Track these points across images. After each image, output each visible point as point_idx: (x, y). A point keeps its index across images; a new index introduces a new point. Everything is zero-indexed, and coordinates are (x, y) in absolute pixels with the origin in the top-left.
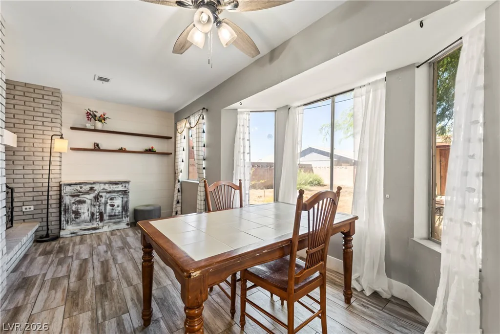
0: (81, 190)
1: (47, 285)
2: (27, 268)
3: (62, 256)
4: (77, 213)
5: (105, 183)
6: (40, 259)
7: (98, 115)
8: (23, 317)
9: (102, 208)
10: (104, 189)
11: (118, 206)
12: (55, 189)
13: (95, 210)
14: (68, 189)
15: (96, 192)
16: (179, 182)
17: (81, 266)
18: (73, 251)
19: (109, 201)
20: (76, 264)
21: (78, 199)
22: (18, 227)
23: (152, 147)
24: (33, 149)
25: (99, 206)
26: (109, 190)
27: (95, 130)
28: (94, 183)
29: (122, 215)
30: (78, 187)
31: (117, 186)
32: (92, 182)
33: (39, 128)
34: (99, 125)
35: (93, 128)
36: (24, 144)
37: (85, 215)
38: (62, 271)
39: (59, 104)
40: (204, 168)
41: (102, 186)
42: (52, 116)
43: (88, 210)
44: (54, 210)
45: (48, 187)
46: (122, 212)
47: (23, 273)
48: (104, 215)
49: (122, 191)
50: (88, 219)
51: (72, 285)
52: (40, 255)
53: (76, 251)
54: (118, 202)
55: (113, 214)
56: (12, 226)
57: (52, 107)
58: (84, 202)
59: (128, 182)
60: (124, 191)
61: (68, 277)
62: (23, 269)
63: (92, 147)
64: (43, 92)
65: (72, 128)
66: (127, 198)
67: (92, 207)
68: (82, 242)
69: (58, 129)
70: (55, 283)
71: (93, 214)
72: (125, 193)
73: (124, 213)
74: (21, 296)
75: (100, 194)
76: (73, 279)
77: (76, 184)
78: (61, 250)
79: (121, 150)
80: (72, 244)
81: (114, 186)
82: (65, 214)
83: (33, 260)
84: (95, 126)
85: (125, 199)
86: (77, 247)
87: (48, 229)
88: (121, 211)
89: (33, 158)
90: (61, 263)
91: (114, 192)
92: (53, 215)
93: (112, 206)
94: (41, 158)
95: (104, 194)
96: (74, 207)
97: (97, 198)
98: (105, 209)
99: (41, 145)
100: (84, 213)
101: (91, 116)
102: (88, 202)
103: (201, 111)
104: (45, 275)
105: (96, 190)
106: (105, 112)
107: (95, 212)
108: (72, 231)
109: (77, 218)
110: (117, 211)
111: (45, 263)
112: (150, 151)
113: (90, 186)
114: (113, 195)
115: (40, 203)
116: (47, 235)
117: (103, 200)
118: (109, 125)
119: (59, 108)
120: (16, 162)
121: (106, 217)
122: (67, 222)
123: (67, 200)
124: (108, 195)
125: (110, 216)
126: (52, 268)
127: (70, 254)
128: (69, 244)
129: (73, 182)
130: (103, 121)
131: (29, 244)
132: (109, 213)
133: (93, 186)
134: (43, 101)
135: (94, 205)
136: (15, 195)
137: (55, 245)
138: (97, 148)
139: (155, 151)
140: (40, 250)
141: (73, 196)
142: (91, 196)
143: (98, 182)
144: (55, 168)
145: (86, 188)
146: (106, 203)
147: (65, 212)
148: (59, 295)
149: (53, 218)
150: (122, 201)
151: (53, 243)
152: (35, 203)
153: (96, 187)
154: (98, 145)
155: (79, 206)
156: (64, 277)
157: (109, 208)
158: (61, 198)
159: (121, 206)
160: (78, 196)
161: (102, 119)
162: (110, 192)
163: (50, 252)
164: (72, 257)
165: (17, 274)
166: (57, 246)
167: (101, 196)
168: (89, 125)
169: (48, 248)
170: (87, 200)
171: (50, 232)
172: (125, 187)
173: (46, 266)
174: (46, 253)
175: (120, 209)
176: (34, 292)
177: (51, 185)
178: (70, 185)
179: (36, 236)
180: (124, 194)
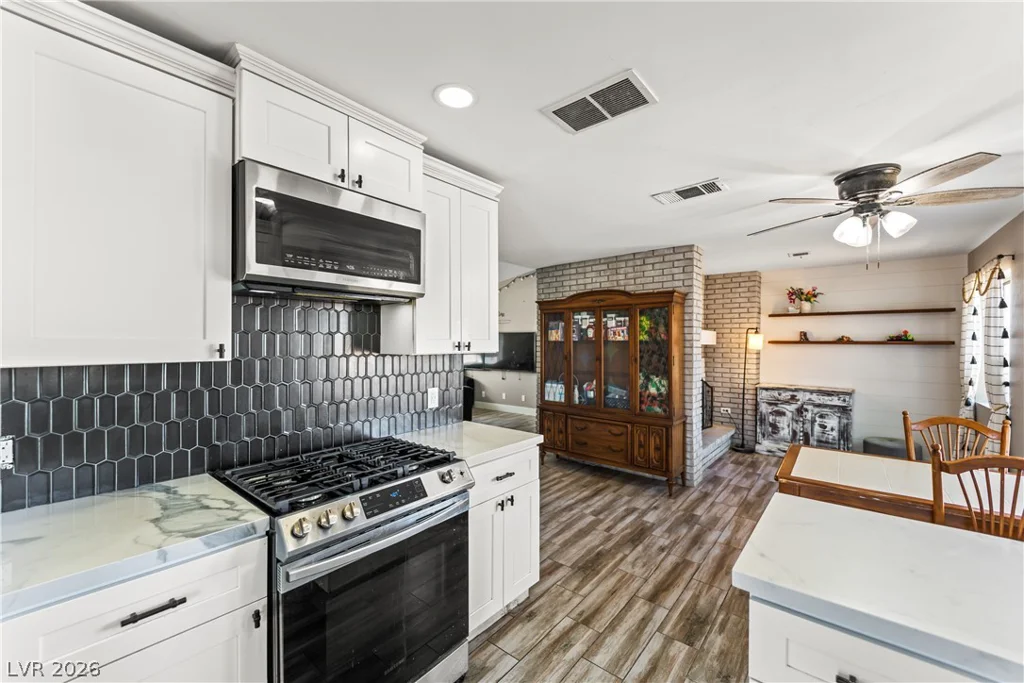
0: (780, 397)
1: (730, 488)
2: (719, 470)
3: (751, 471)
4: (775, 427)
5: (812, 392)
6: (731, 466)
7: (805, 291)
8: (710, 500)
9: (808, 426)
10: (810, 400)
11: (832, 429)
12: (751, 392)
13: (799, 427)
14: (764, 393)
15: (799, 403)
16: (968, 404)
17: (765, 486)
18: (763, 471)
19: (817, 419)
20: (761, 482)
21: (776, 408)
22: (717, 428)
23: (906, 332)
24: (730, 345)
25: (804, 424)
26: (818, 402)
27: (801, 314)
28: (796, 390)
29: (839, 444)
30: (776, 394)
31: (830, 398)
32: (793, 388)
33: (736, 320)
34: (807, 307)
35: (798, 311)
36: (723, 340)
37: (785, 433)
38: (746, 483)
39: (757, 289)
40: (1007, 384)
41: (808, 396)
42: (749, 305)
43: (789, 426)
44: (750, 418)
45: (744, 389)
46: (839, 440)
47: (715, 472)
48: (811, 439)
49: (839, 406)
50: (789, 437)
51: (749, 497)
52: (732, 463)
53: (766, 472)
54: (832, 422)
55: (824, 439)
56: (711, 426)
57: (748, 294)
58: (783, 414)
59: (850, 394)
60: (843, 407)
61: (749, 490)
62: (716, 469)
63: (797, 339)
64: (740, 279)
65: (770, 316)
66: (848, 419)
67: (794, 424)
68: (777, 464)
69: (755, 320)
70: (737, 490)
71: (795, 433)
72: (845, 411)
73: (842, 442)
74: (710, 487)
75: (805, 406)
76: (752, 493)
77: (773, 389)
78: (754, 465)
79: (842, 341)
80: (765, 463)
81: (826, 398)
82: (761, 425)
83: (725, 465)
84: (800, 308)
85: (845, 421)
86: (769, 468)
87: (743, 439)
88: (837, 438)
89: (730, 355)
90: (747, 476)
91: (826, 406)
92: (749, 423)
93: (823, 427)
94: (737, 356)
95: (810, 407)
96: (771, 418)
97: (800, 411)
98: (812, 430)
99: (737, 341)
100: (783, 429)
101: (796, 295)
102: (789, 415)
103: (996, 261)
104: (731, 480)
105: (798, 400)
106: (814, 285)
107: (798, 431)
108: (769, 448)
109: (775, 433)
110: (831, 437)
111: (733, 471)
112: (900, 340)
113: (791, 393)
114: (826, 411)
115: (736, 406)
116: (743, 446)
117: (809, 416)
118: (822, 304)
119: (756, 294)
120: (716, 360)
121: (813, 441)
122: (764, 435)
123: (764, 408)
124: (816, 410)
125: (819, 441)
126: (738, 478)
127: (758, 472)
128: (762, 462)
129: (771, 386)
130: (812, 300)
131: (725, 449)
132: (818, 436)
133: (795, 393)
134: (740, 290)
135: (797, 421)
136: (715, 394)
137: (749, 458)
138: (804, 339)
139: (912, 340)
140: (733, 458)
141: (770, 404)
142: (793, 407)
143: (801, 389)
144: (751, 368)
145: (786, 395)
146: (813, 421)
147: (761, 422)
148: (736, 499)
149: (748, 426)
150: (839, 423)
151: (747, 456)
152: (732, 405)
153: (800, 396)
154: (805, 334)
155: (778, 418)
156: (745, 488)
157: (817, 428)
158: (757, 405)
159: (837, 429)
160: (776, 405)
161: (811, 296)
162: (819, 406)
163: (741, 464)
164: (760, 475)
165: (710, 471)
166: (750, 460)
167: (806, 410)
168: (792, 309)
169: (741, 459)
170: (787, 413)
171: (745, 442)
172: (844, 401)
173: (734, 474)
174: (737, 463)
175: (835, 434)
176: (720, 488)
177: (746, 386)
178: (767, 389)
179: (732, 443)
180: (841, 413)
